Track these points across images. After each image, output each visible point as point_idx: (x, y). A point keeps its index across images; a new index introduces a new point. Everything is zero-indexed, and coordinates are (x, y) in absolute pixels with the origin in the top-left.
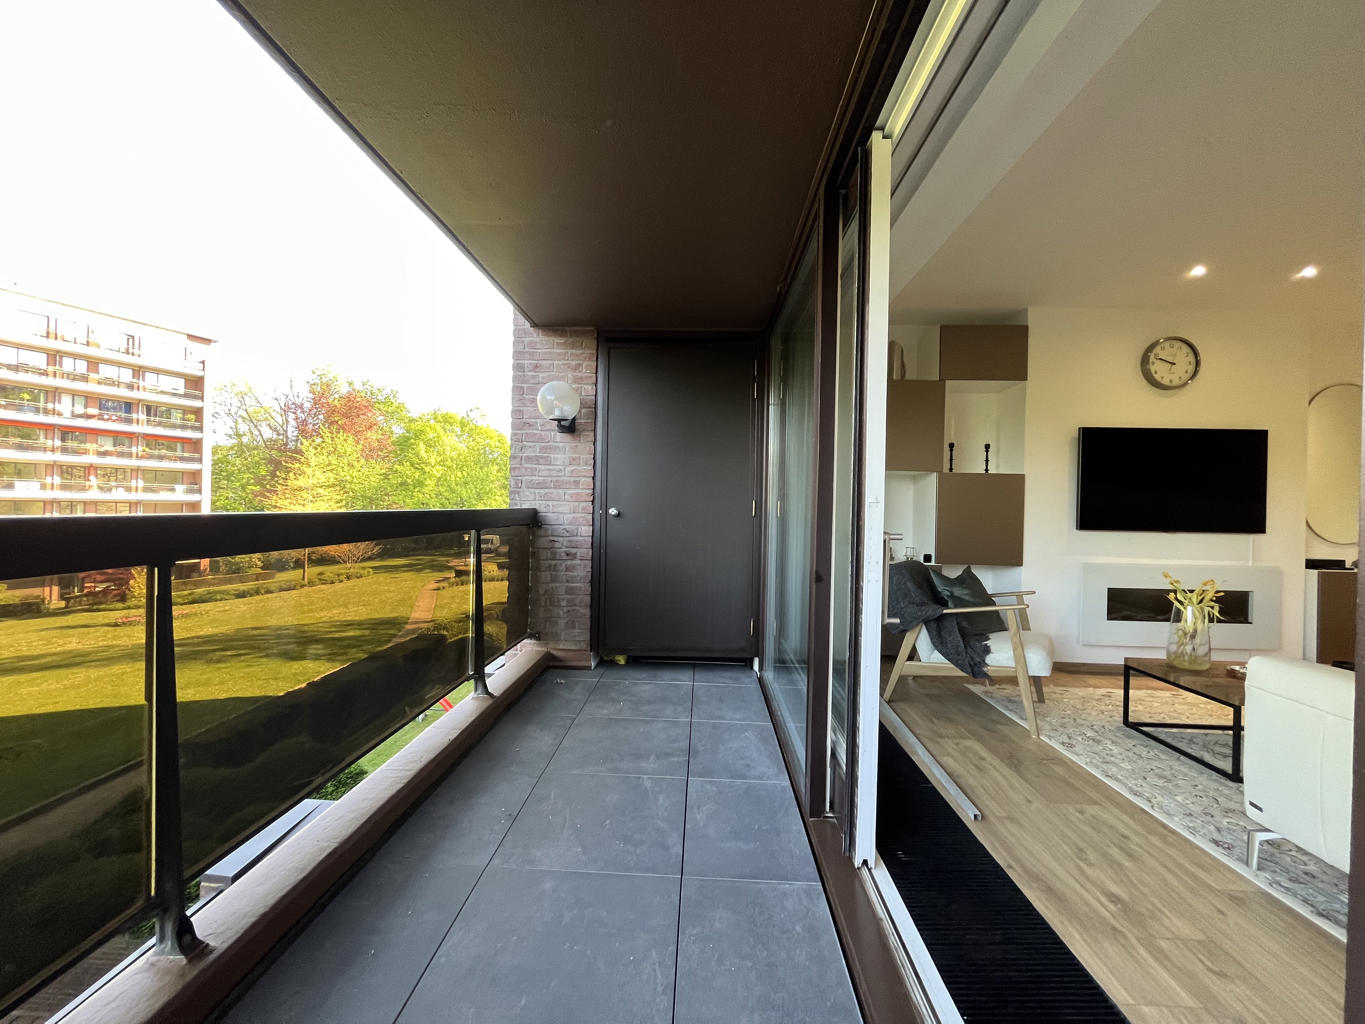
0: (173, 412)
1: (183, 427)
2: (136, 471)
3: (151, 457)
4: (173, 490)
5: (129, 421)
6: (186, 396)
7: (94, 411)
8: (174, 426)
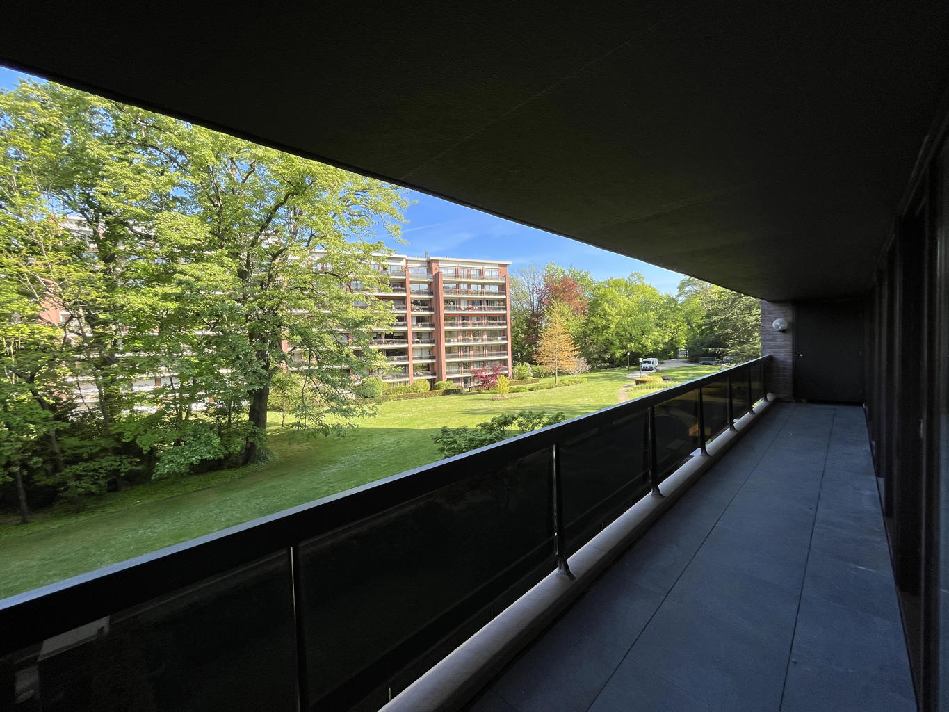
0: (495, 302)
1: (499, 309)
2: (485, 331)
3: (489, 324)
4: (497, 339)
5: (481, 309)
6: (499, 294)
7: (470, 306)
8: (496, 309)
